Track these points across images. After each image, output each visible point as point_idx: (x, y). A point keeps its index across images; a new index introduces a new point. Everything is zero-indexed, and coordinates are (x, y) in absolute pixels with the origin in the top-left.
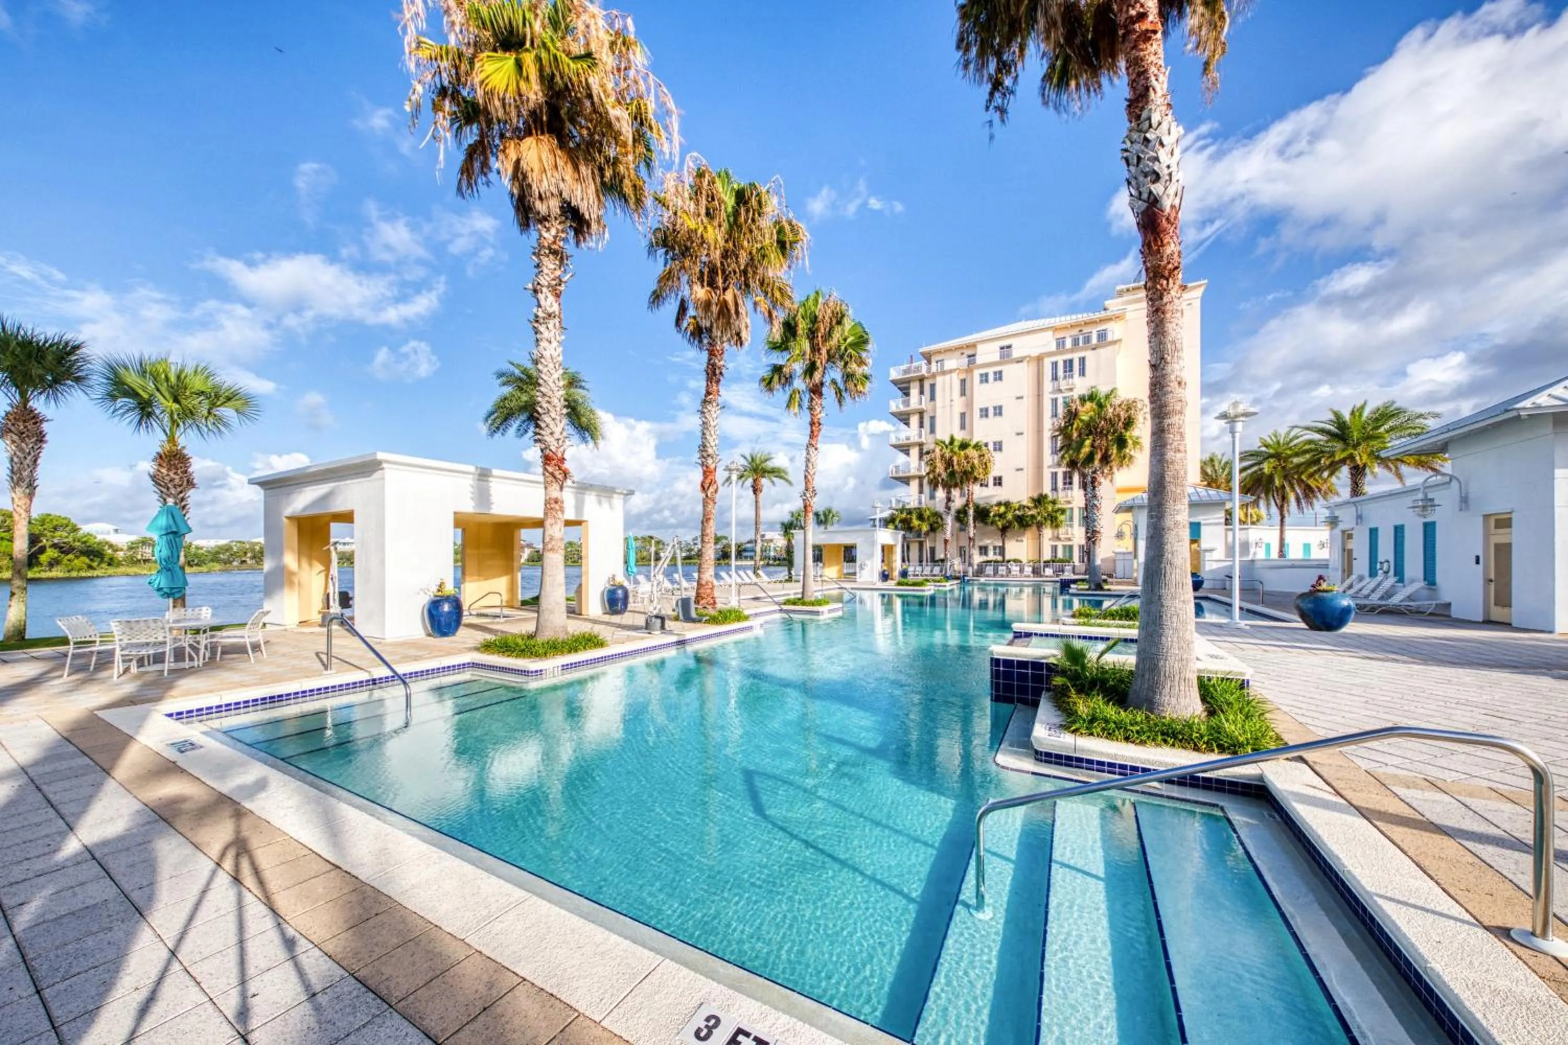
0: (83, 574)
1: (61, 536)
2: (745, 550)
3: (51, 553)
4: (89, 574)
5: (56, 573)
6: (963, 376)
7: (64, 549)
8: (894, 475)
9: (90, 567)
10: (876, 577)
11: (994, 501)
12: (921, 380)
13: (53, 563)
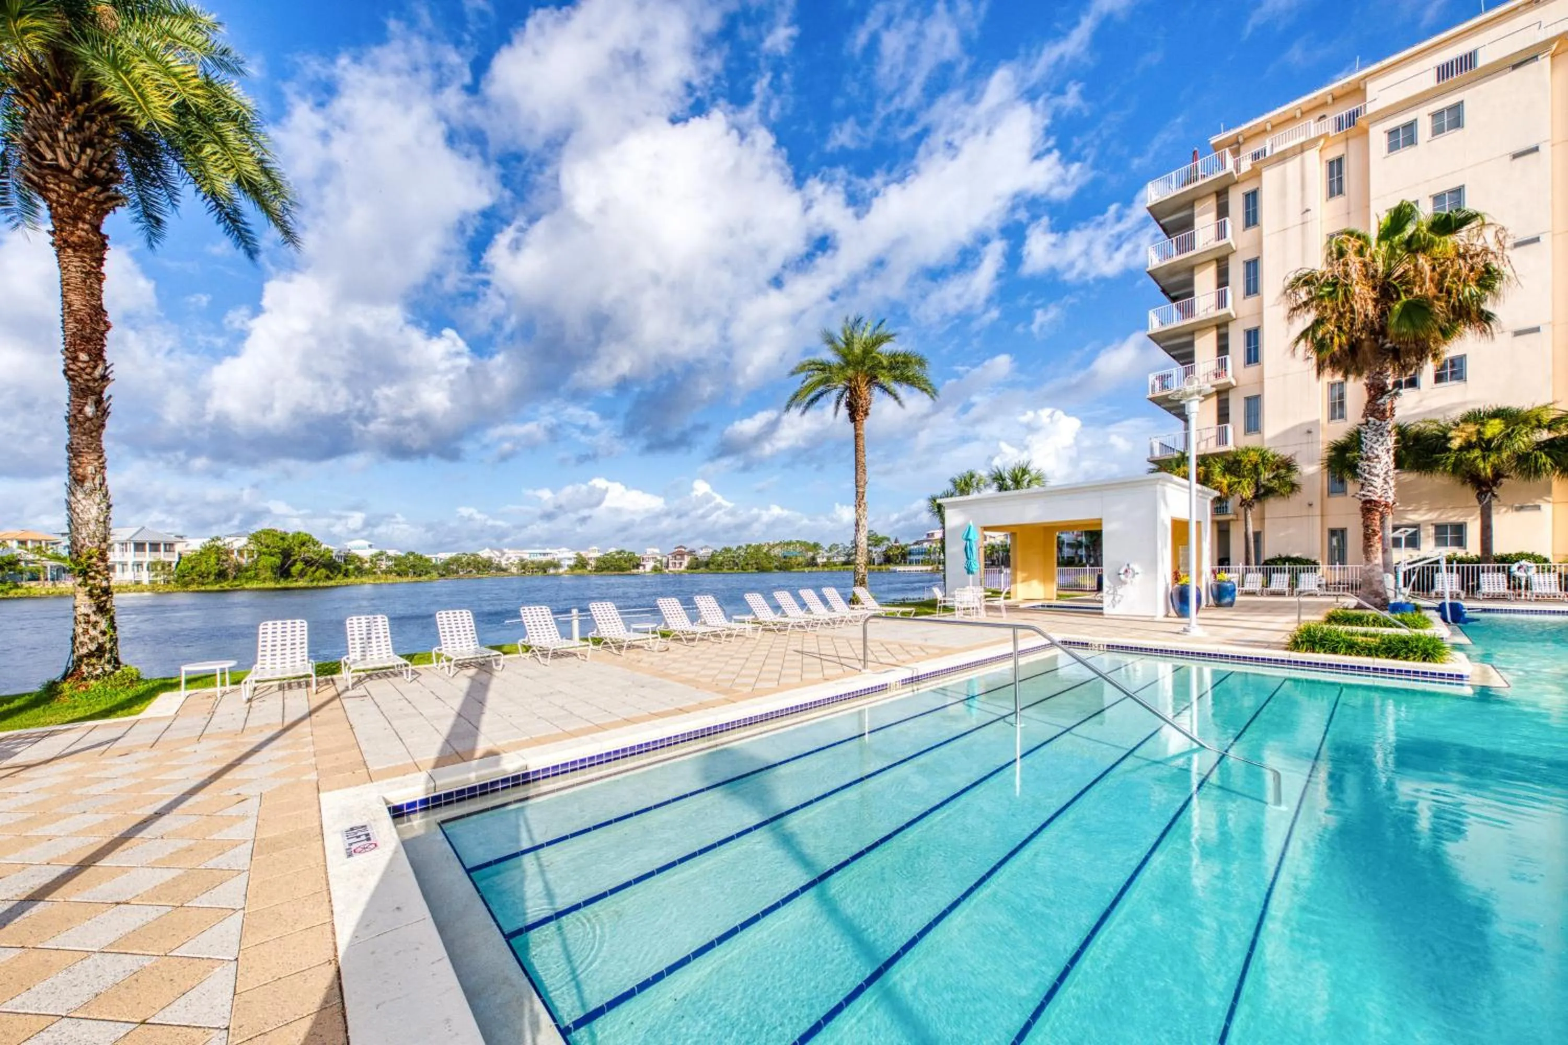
0: (321, 584)
1: (309, 552)
2: (910, 553)
3: (299, 566)
4: (325, 584)
5: (301, 583)
6: (1332, 154)
7: (308, 563)
8: (1158, 393)
9: (328, 577)
10: (1158, 606)
11: (1457, 414)
12: (1221, 194)
13: (302, 574)
